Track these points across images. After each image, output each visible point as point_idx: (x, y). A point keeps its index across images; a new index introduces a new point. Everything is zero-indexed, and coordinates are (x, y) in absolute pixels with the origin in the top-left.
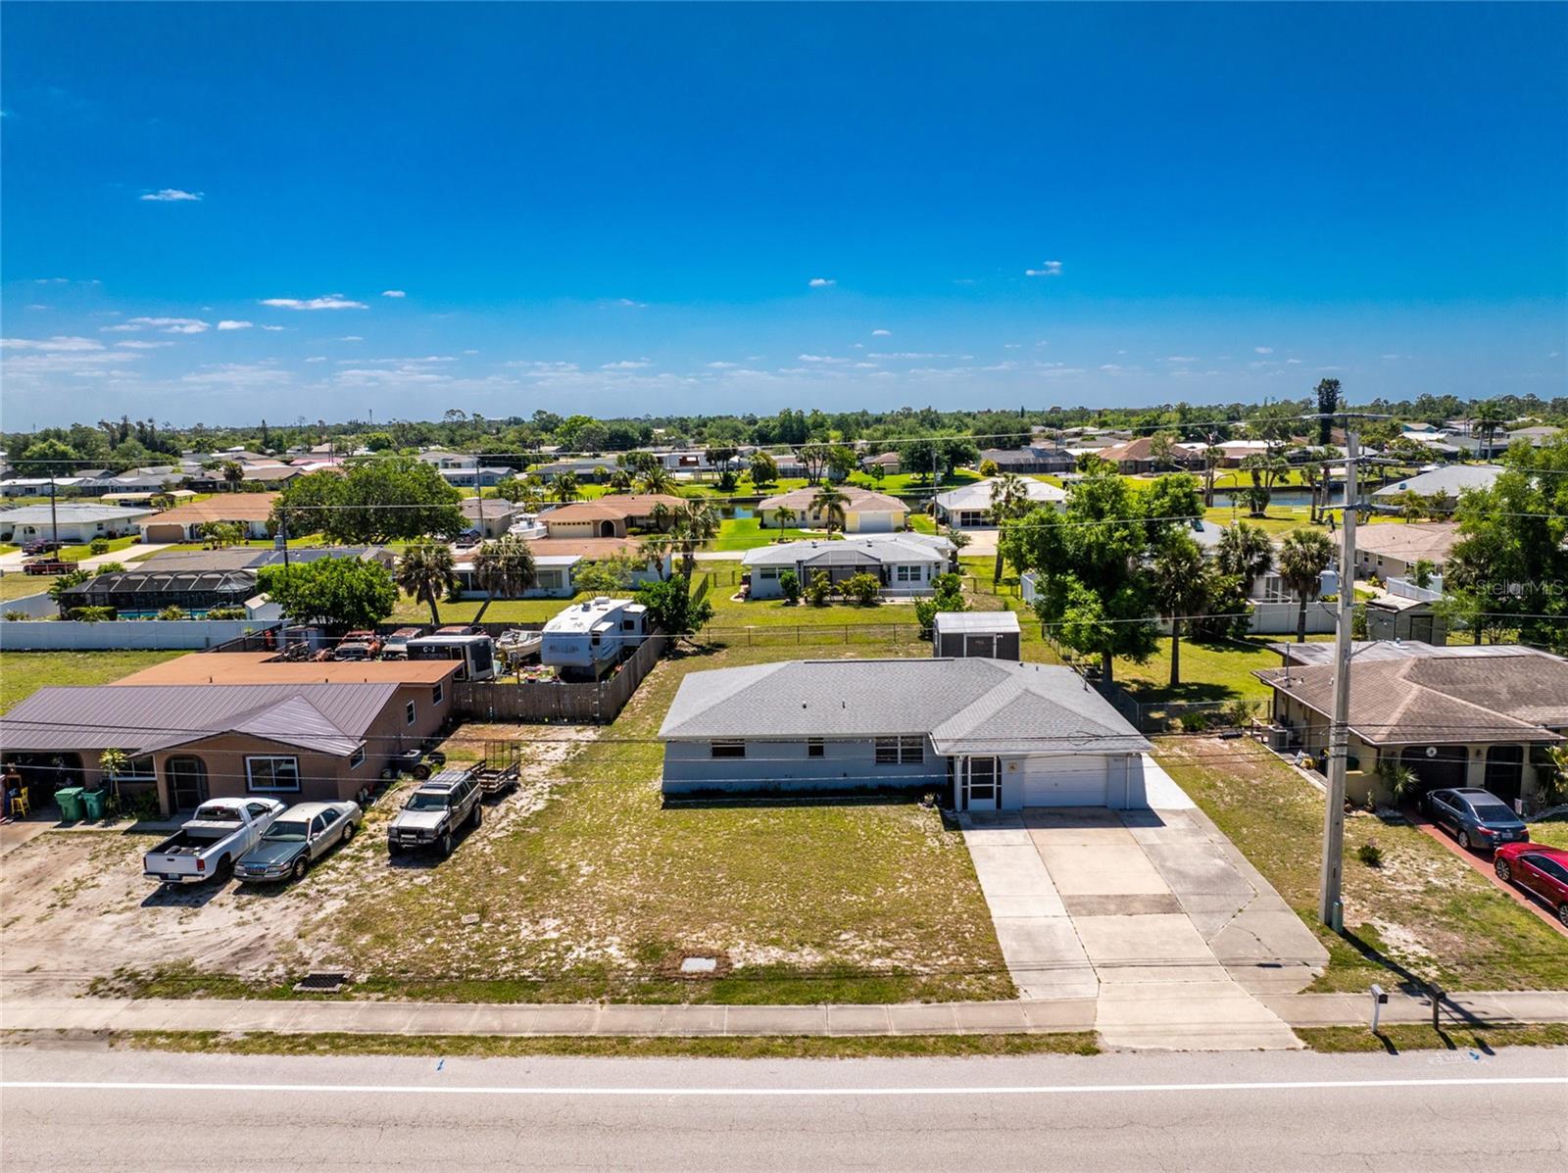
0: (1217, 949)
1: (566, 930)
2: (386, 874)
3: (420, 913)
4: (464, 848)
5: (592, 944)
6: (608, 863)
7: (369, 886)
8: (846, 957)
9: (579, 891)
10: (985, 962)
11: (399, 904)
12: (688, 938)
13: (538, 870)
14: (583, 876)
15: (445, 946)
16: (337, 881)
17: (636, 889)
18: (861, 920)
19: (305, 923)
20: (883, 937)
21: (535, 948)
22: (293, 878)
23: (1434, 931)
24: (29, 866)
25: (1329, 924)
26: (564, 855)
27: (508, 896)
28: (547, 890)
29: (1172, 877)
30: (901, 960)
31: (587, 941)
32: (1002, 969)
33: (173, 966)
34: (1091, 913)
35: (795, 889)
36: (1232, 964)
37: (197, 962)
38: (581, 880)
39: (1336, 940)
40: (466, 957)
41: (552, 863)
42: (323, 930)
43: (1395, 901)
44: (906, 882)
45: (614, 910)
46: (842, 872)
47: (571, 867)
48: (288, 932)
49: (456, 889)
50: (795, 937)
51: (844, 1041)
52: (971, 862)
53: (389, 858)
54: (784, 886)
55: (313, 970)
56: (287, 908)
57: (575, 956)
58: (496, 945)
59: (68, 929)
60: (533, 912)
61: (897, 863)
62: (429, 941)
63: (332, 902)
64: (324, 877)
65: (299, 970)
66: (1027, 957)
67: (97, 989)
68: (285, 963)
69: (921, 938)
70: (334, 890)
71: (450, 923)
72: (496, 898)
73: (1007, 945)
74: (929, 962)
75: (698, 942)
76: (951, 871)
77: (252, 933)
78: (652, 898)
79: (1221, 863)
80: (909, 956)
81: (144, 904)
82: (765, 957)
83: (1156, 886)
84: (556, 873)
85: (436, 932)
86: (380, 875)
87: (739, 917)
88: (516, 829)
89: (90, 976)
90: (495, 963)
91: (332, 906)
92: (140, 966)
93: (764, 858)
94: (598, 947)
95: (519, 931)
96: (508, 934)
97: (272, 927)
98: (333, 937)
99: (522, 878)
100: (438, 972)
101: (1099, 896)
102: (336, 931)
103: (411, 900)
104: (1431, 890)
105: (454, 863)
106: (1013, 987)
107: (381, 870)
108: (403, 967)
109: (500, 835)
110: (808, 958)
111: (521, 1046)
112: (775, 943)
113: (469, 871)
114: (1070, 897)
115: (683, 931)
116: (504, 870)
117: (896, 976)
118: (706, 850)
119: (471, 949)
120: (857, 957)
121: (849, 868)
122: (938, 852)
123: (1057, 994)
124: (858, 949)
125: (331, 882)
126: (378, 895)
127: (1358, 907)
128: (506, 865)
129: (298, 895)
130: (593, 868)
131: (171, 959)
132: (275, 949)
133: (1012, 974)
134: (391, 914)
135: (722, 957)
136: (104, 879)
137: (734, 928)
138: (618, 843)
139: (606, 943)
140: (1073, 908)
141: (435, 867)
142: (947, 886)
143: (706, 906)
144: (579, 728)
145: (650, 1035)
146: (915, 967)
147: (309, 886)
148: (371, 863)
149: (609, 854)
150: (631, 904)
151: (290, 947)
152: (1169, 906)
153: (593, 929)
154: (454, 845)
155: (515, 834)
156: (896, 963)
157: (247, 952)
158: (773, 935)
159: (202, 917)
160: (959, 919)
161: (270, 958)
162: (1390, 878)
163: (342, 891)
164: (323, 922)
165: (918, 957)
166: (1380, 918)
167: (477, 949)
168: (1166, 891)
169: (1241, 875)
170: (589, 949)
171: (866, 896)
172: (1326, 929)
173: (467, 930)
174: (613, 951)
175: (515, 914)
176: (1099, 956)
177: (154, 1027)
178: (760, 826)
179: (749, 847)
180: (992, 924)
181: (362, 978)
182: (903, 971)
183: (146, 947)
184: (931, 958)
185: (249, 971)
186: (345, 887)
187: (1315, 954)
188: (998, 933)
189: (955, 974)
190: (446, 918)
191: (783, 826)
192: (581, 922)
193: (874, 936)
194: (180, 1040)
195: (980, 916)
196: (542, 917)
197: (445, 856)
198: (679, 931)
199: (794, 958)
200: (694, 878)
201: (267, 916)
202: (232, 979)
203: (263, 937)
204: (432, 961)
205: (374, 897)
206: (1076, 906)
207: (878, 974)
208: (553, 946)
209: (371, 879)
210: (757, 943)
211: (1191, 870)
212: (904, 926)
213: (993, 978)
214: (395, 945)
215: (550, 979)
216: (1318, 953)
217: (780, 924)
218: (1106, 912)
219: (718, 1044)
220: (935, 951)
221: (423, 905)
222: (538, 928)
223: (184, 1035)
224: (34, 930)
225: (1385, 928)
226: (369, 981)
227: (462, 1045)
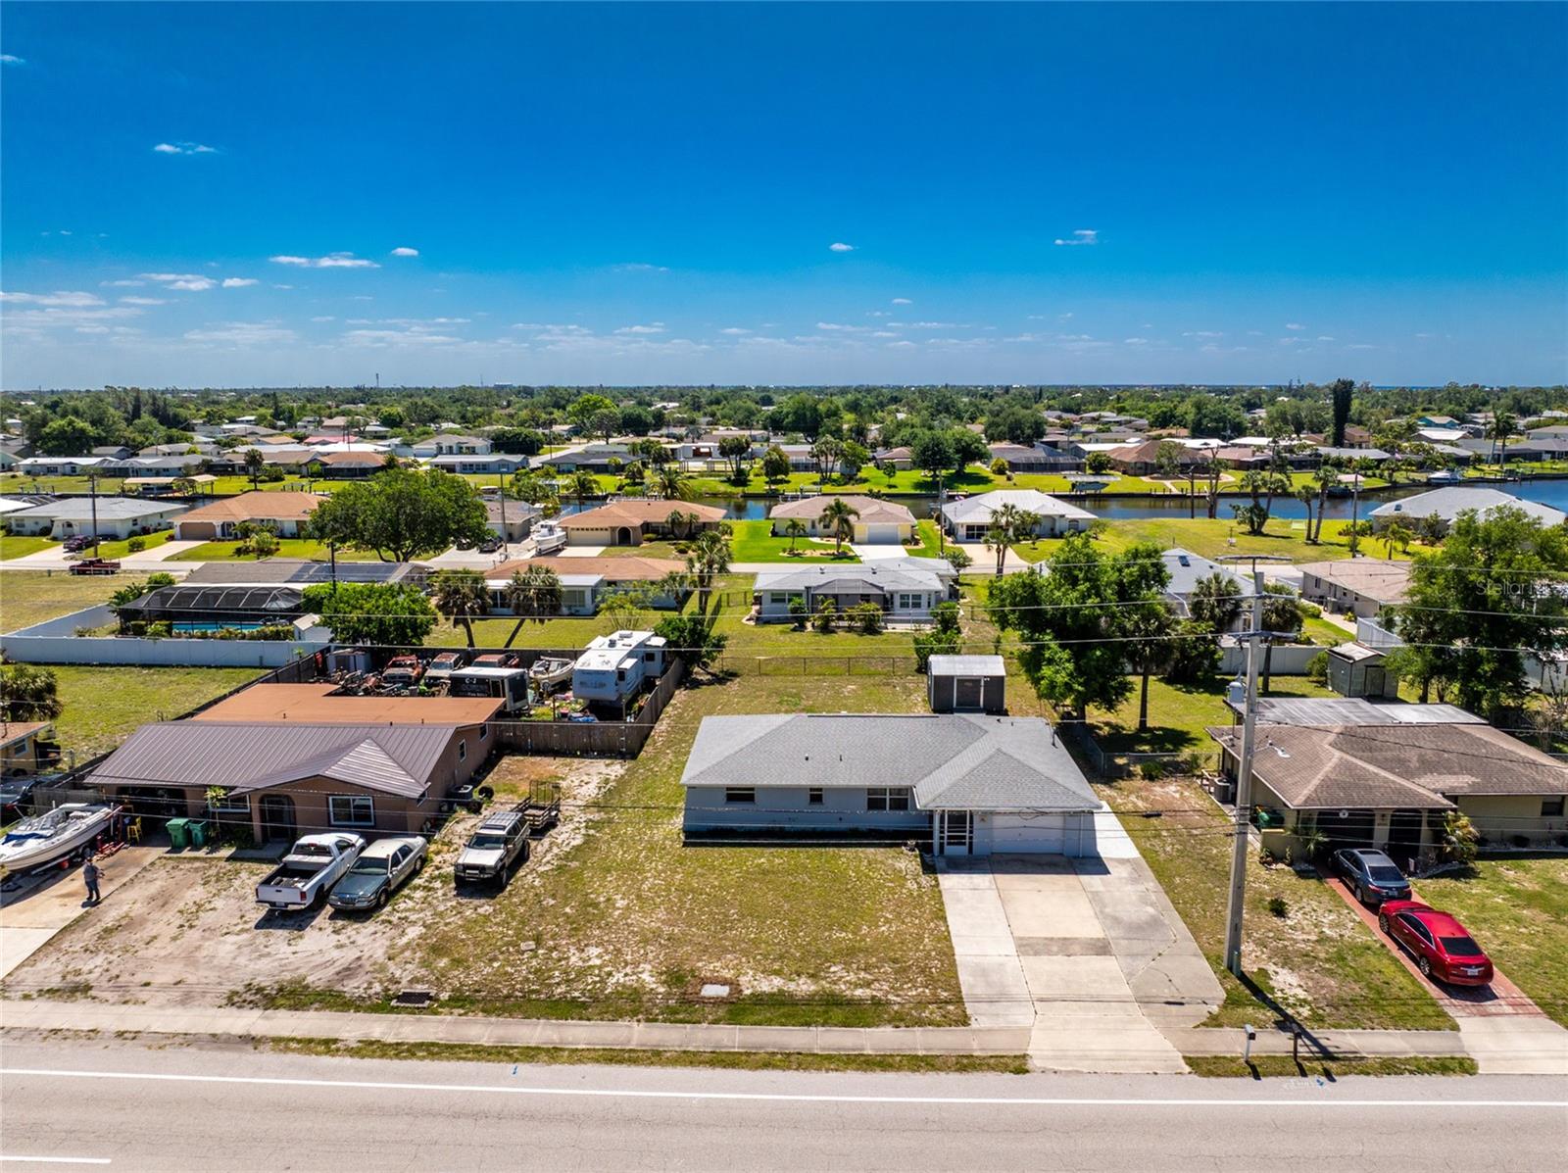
0: (1135, 988)
1: (607, 958)
2: (454, 903)
3: (486, 940)
4: (517, 881)
5: (628, 970)
6: (639, 897)
7: (441, 915)
8: (834, 987)
9: (616, 923)
10: (945, 994)
11: (468, 931)
12: (707, 967)
13: (580, 903)
14: (619, 909)
15: (509, 969)
16: (413, 910)
17: (663, 922)
18: (848, 955)
19: (392, 947)
20: (865, 970)
21: (582, 973)
22: (378, 907)
23: (1317, 975)
24: (153, 889)
25: (1230, 968)
26: (601, 890)
27: (557, 926)
28: (589, 921)
29: (1108, 922)
30: (879, 990)
31: (624, 968)
32: (959, 1000)
33: (291, 982)
34: (1036, 954)
35: (795, 926)
36: (1145, 1001)
37: (309, 979)
38: (617, 913)
39: (1233, 982)
40: (527, 980)
41: (592, 896)
42: (407, 954)
43: (1291, 948)
44: (887, 921)
45: (646, 941)
46: (835, 911)
47: (608, 900)
48: (380, 954)
49: (513, 918)
50: (793, 969)
51: (829, 1058)
52: (942, 904)
53: (455, 889)
54: (785, 923)
55: (404, 988)
56: (376, 933)
57: (615, 980)
58: (550, 970)
59: (198, 948)
60: (579, 941)
61: (881, 903)
62: (496, 965)
63: (412, 928)
64: (402, 906)
65: (393, 987)
66: (980, 990)
67: (233, 1000)
68: (381, 982)
69: (896, 972)
70: (413, 917)
71: (511, 949)
72: (548, 928)
73: (965, 979)
74: (900, 993)
75: (714, 971)
76: (925, 912)
77: (349, 955)
78: (676, 931)
79: (1151, 910)
80: (885, 987)
81: (257, 927)
82: (769, 985)
83: (1093, 930)
84: (596, 905)
85: (501, 957)
86: (449, 904)
87: (748, 950)
88: (559, 862)
89: (227, 988)
90: (550, 985)
91: (413, 932)
92: (263, 981)
93: (770, 896)
94: (634, 973)
95: (568, 958)
96: (559, 960)
97: (366, 949)
98: (417, 960)
99: (568, 910)
100: (505, 992)
101: (1046, 939)
102: (419, 954)
103: (478, 929)
104: (1322, 940)
105: (510, 894)
106: (966, 1016)
107: (450, 900)
108: (477, 987)
109: (546, 868)
110: (804, 987)
111: (577, 1056)
112: (777, 973)
113: (523, 903)
114: (1021, 939)
115: (702, 960)
116: (552, 902)
117: (873, 1004)
118: (720, 887)
119: (530, 973)
120: (843, 987)
121: (840, 907)
122: (915, 894)
123: (1001, 1023)
124: (844, 980)
125: (408, 910)
126: (449, 923)
127: (1259, 953)
128: (554, 896)
129: (383, 922)
130: (626, 902)
131: (287, 976)
132: (371, 969)
133: (966, 1005)
134: (462, 940)
135: (733, 984)
136: (218, 903)
137: (744, 960)
138: (647, 878)
139: (640, 970)
140: (1023, 949)
141: (494, 898)
142: (921, 926)
143: (721, 939)
144: (608, 761)
145: (678, 1049)
146: (889, 997)
147: (391, 913)
148: (440, 892)
149: (639, 889)
150: (659, 936)
151: (383, 969)
152: (1101, 948)
153: (629, 958)
154: (509, 878)
155: (559, 867)
156: (874, 993)
157: (348, 972)
158: (776, 967)
159: (306, 939)
160: (928, 956)
161: (368, 977)
162: (1291, 928)
163: (420, 919)
164: (407, 946)
165: (892, 988)
166: (1275, 964)
167: (535, 973)
168: (1101, 935)
169: (1167, 922)
170: (626, 975)
171: (854, 933)
172: (1228, 973)
173: (526, 956)
174: (645, 976)
175: (564, 942)
176: (1038, 991)
177: (286, 1034)
178: (766, 866)
179: (756, 885)
180: (955, 960)
181: (444, 996)
182: (880, 1000)
183: (264, 965)
184: (903, 989)
185: (353, 987)
186: (421, 915)
187: (1215, 994)
188: (959, 969)
189: (921, 1004)
190: (508, 944)
191: (786, 866)
192: (619, 951)
193: (858, 969)
194: (308, 1045)
195: (945, 954)
196: (586, 945)
197: (502, 889)
198: (699, 960)
199: (792, 986)
200: (711, 913)
201: (360, 940)
202: (340, 995)
203: (359, 958)
204: (500, 983)
205: (446, 924)
206: (1027, 947)
207: (860, 1002)
208: (597, 972)
209: (442, 908)
210: (763, 972)
211: (1125, 916)
212: (882, 960)
213: (951, 1007)
214: (468, 967)
215: (596, 1000)
216: (1217, 993)
217: (781, 957)
218: (1049, 953)
219: (731, 1058)
220: (906, 983)
221: (488, 933)
222: (584, 955)
223: (311, 1041)
224: (171, 948)
225: (1277, 973)
226: (451, 998)
227: (530, 1054)
